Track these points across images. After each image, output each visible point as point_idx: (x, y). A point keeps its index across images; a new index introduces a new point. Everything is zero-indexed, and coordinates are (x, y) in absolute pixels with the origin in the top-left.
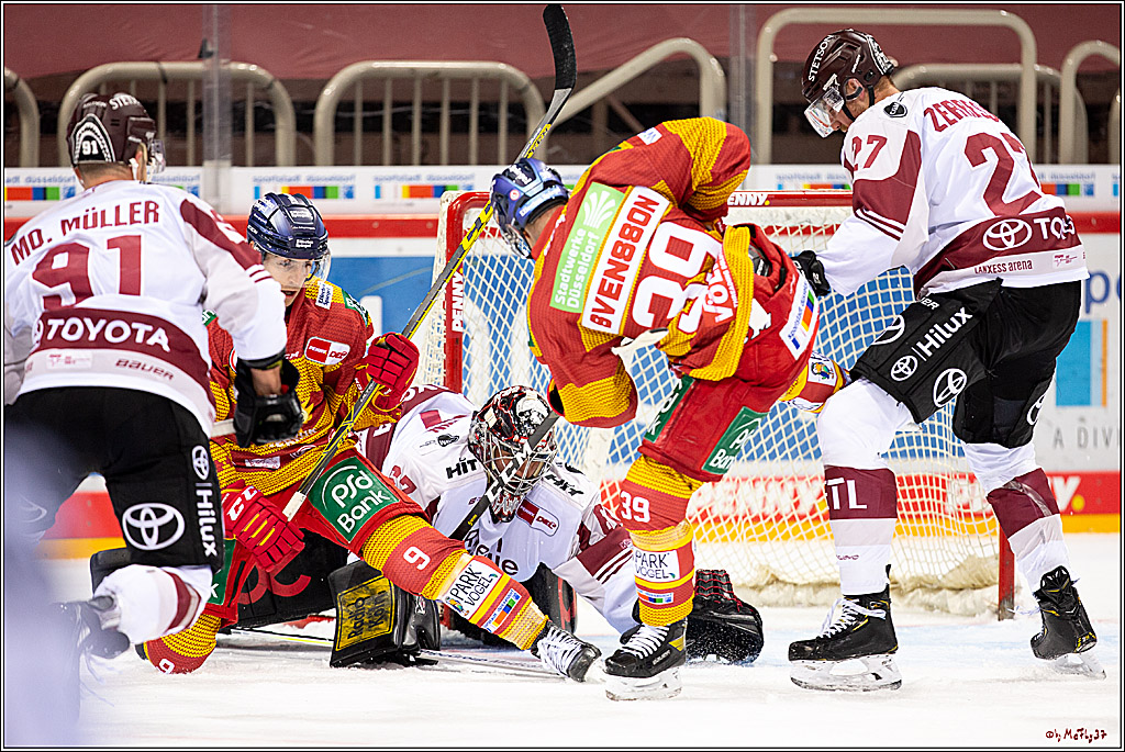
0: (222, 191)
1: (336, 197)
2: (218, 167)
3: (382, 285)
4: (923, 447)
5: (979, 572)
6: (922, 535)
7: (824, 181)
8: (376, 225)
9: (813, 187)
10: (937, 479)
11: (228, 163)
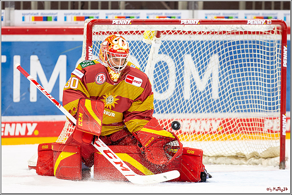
0: (11, 18)
1: (51, 20)
2: (10, 10)
3: (66, 51)
4: (253, 108)
5: (273, 152)
6: (255, 139)
7: (221, 15)
8: (65, 30)
9: (218, 17)
10: (258, 119)
11: (13, 8)
